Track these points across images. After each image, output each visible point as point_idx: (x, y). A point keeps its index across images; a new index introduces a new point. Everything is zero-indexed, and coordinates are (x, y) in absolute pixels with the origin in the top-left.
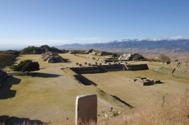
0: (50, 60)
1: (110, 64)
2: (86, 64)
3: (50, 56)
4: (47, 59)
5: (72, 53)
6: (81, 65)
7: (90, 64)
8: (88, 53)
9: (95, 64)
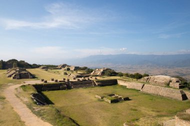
0: (15, 75)
1: (79, 80)
2: (53, 80)
3: (17, 71)
4: (13, 74)
5: (43, 68)
6: (46, 82)
7: (56, 81)
8: (61, 69)
9: (62, 80)
